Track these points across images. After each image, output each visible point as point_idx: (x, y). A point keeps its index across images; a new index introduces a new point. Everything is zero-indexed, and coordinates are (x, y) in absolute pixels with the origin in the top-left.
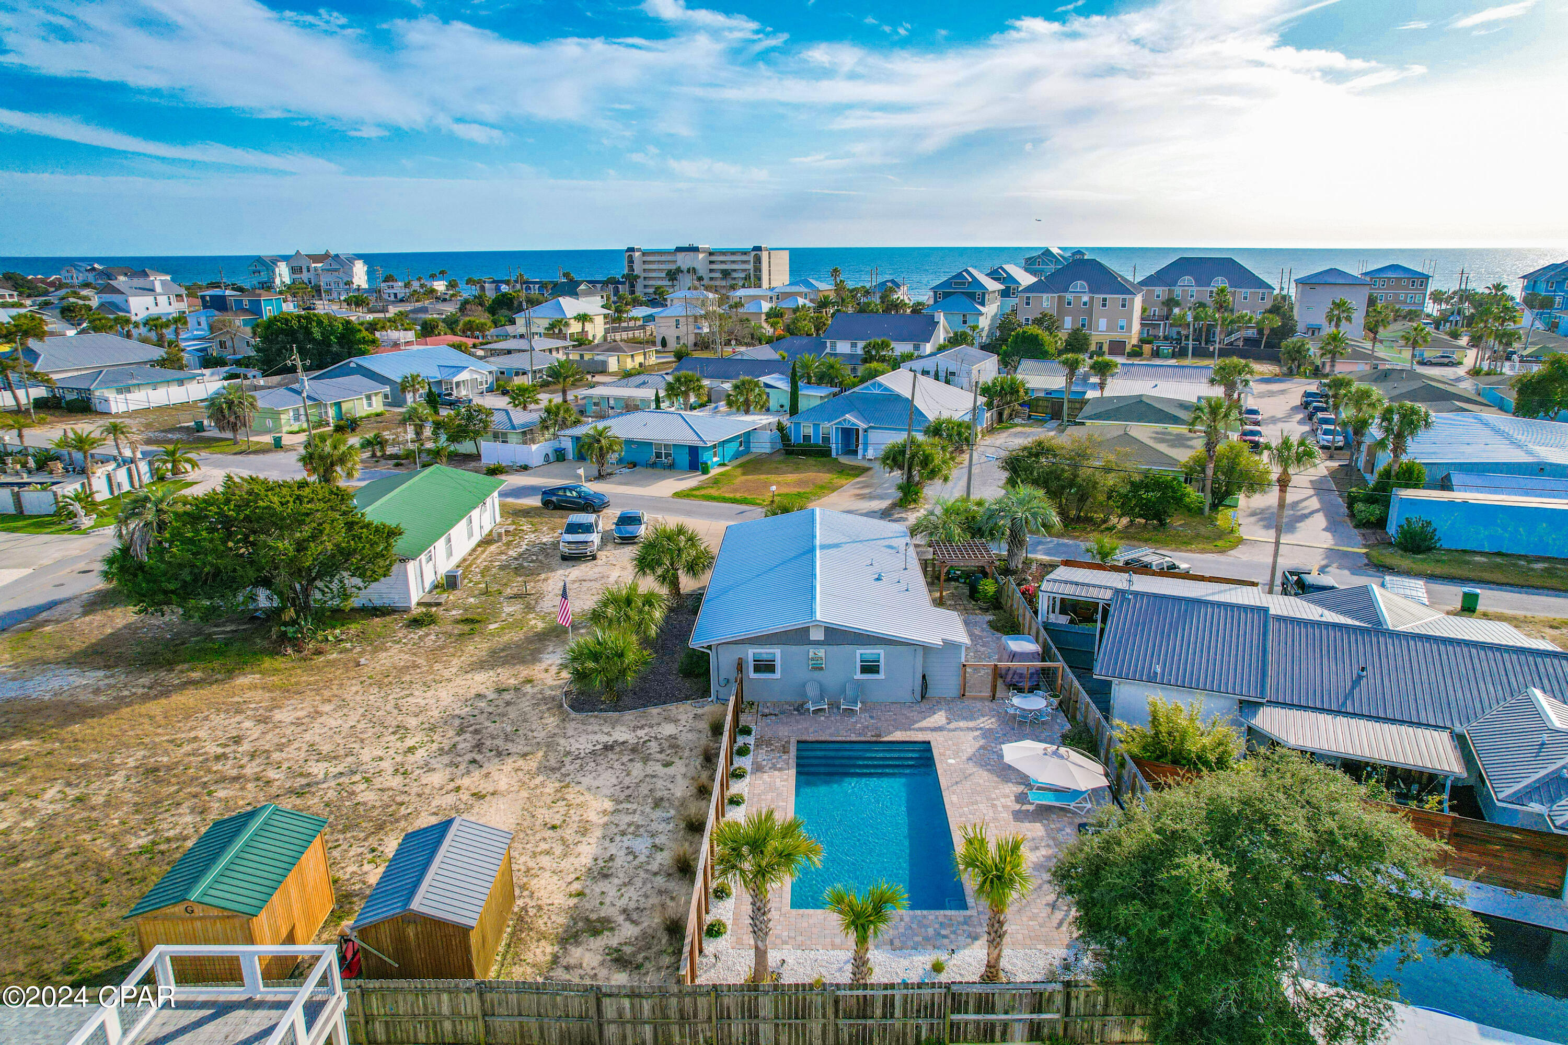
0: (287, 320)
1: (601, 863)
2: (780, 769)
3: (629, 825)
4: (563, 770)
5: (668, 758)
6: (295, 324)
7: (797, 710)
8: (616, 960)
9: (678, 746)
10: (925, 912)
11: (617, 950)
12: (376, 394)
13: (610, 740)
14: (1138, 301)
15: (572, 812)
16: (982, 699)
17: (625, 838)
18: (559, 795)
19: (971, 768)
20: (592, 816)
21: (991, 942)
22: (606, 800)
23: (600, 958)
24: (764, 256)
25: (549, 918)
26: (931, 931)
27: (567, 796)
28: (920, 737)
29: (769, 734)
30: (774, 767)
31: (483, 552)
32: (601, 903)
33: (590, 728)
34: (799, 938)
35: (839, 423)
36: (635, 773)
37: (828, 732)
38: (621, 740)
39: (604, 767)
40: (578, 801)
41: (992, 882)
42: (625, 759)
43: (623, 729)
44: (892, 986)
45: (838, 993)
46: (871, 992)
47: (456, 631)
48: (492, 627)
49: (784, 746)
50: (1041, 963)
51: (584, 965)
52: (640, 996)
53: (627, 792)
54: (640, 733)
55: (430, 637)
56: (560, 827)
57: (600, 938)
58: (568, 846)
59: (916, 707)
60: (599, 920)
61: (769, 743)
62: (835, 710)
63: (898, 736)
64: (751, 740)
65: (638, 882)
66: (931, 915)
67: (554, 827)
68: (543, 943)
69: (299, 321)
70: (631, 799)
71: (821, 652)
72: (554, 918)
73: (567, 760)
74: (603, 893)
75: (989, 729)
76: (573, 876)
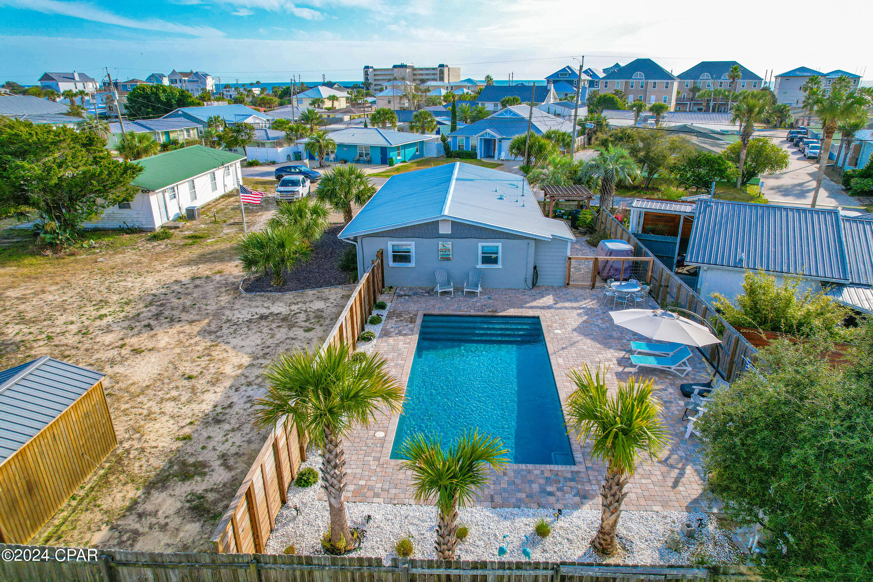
0: (144, 89)
1: (219, 409)
2: (405, 335)
3: (257, 377)
4: (219, 334)
5: (311, 326)
6: (148, 91)
7: (428, 293)
8: (193, 509)
9: (322, 317)
10: (530, 466)
11: (201, 497)
12: (193, 129)
13: (266, 312)
14: (676, 85)
15: (212, 365)
16: (583, 287)
17: (250, 389)
18: (206, 352)
19: (576, 337)
20: (228, 370)
21: (606, 506)
22: (245, 356)
23: (179, 505)
24: (446, 70)
25: (148, 461)
26: (535, 487)
27: (213, 353)
28: (531, 313)
29: (400, 308)
30: (400, 333)
31: (224, 201)
32: (204, 448)
33: (254, 304)
34: (393, 491)
35: (483, 135)
36: (278, 336)
37: (451, 308)
38: (276, 312)
39: (254, 331)
40: (221, 357)
41: (616, 436)
42: (274, 326)
43: (281, 304)
44: (484, 565)
45: (414, 571)
46: (457, 572)
47: (182, 243)
48: (209, 241)
49: (411, 318)
50: (660, 528)
51: (160, 513)
52: (162, 565)
53: (266, 351)
54: (294, 307)
55: (161, 246)
56: (197, 377)
57: (188, 483)
58: (195, 394)
59: (529, 292)
60: (194, 465)
61: (399, 315)
62: (460, 293)
63: (511, 312)
64: (384, 313)
65: (247, 428)
66: (536, 469)
67: (190, 378)
68: (129, 486)
69: (151, 90)
70: (268, 357)
71: (449, 244)
72: (152, 460)
73: (225, 326)
74: (209, 437)
75: (591, 309)
76: (188, 421)
